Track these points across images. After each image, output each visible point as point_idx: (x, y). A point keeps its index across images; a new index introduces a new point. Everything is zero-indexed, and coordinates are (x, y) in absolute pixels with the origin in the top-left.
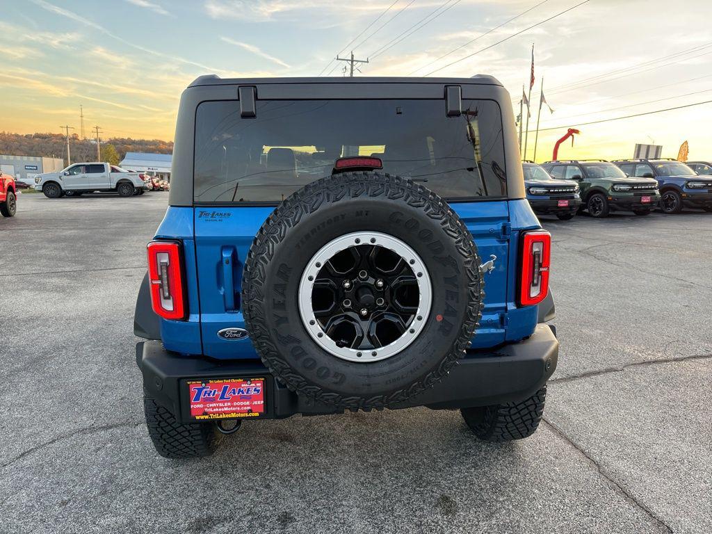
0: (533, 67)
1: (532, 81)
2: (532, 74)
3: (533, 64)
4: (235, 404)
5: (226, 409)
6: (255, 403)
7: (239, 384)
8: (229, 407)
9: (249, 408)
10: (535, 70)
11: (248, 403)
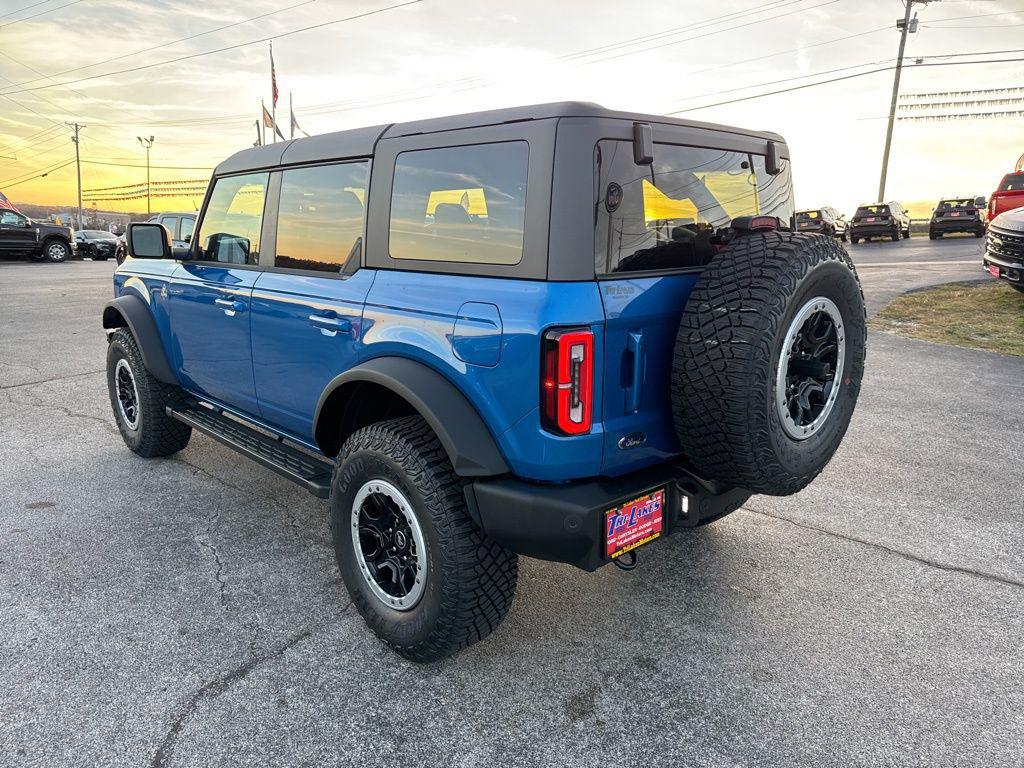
0: (274, 75)
1: (275, 96)
2: (274, 85)
3: (273, 70)
4: (641, 528)
5: (634, 537)
6: (656, 521)
7: (644, 502)
8: (635, 533)
9: (651, 529)
10: (277, 78)
11: (649, 524)
